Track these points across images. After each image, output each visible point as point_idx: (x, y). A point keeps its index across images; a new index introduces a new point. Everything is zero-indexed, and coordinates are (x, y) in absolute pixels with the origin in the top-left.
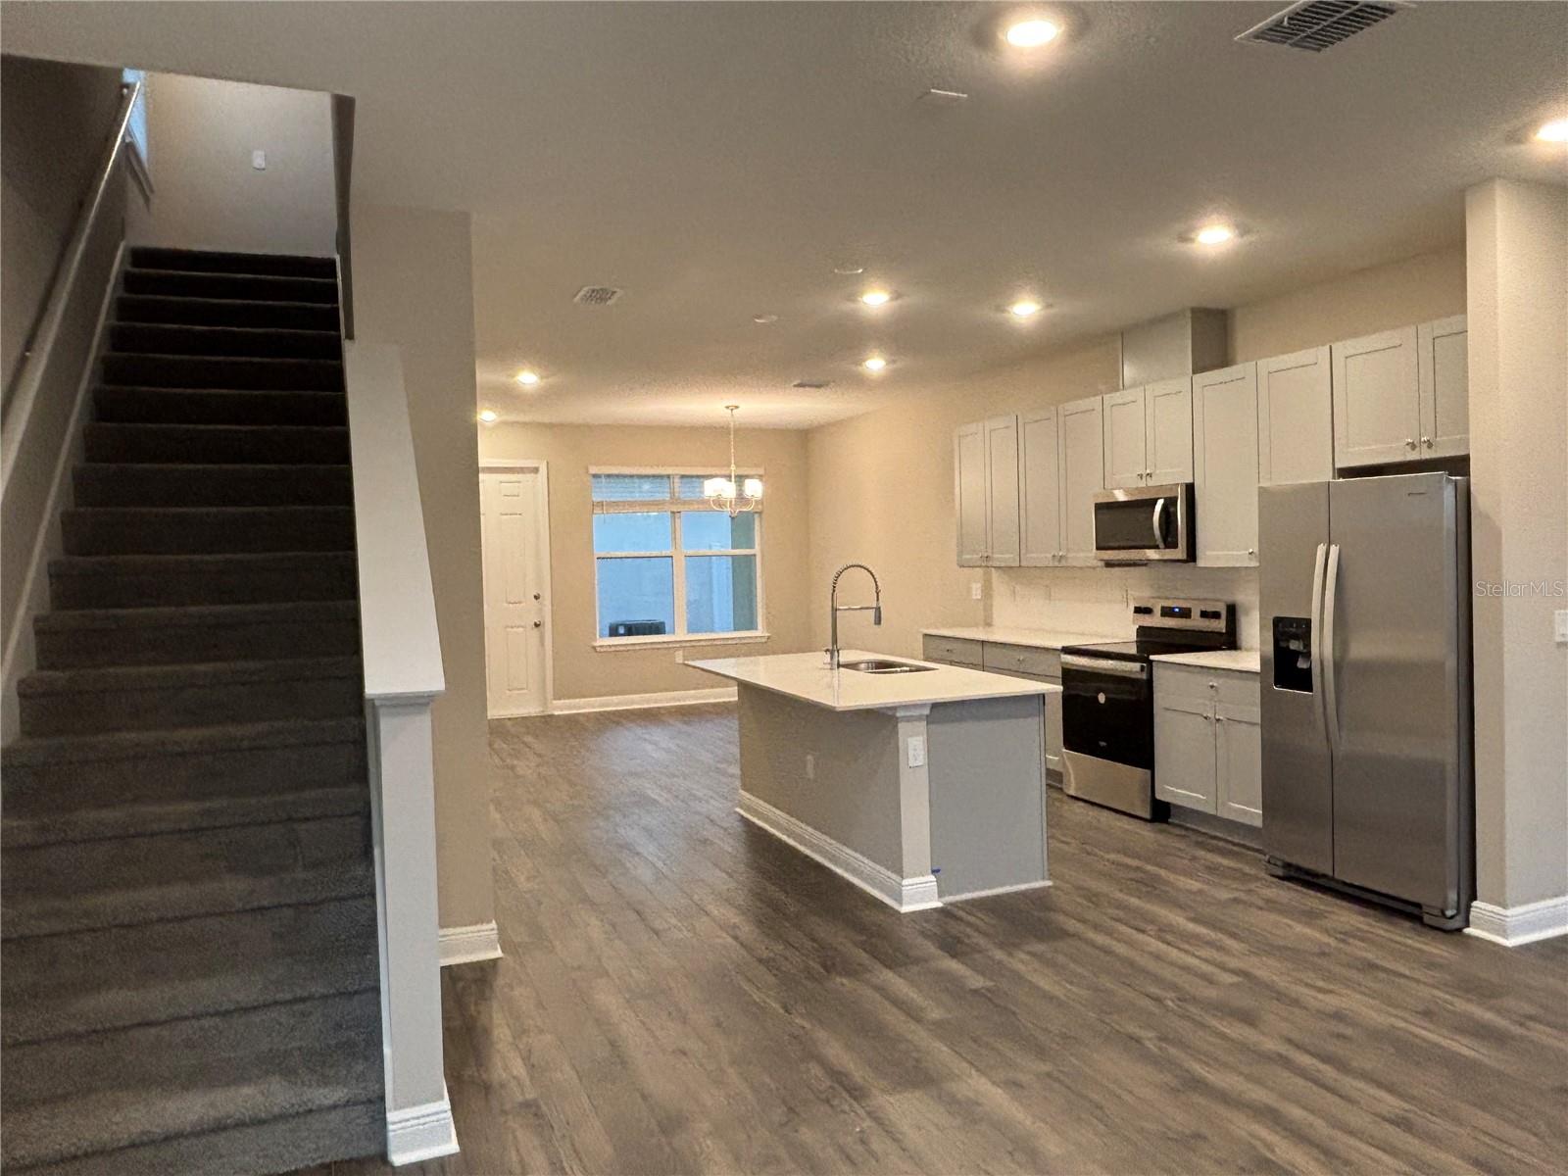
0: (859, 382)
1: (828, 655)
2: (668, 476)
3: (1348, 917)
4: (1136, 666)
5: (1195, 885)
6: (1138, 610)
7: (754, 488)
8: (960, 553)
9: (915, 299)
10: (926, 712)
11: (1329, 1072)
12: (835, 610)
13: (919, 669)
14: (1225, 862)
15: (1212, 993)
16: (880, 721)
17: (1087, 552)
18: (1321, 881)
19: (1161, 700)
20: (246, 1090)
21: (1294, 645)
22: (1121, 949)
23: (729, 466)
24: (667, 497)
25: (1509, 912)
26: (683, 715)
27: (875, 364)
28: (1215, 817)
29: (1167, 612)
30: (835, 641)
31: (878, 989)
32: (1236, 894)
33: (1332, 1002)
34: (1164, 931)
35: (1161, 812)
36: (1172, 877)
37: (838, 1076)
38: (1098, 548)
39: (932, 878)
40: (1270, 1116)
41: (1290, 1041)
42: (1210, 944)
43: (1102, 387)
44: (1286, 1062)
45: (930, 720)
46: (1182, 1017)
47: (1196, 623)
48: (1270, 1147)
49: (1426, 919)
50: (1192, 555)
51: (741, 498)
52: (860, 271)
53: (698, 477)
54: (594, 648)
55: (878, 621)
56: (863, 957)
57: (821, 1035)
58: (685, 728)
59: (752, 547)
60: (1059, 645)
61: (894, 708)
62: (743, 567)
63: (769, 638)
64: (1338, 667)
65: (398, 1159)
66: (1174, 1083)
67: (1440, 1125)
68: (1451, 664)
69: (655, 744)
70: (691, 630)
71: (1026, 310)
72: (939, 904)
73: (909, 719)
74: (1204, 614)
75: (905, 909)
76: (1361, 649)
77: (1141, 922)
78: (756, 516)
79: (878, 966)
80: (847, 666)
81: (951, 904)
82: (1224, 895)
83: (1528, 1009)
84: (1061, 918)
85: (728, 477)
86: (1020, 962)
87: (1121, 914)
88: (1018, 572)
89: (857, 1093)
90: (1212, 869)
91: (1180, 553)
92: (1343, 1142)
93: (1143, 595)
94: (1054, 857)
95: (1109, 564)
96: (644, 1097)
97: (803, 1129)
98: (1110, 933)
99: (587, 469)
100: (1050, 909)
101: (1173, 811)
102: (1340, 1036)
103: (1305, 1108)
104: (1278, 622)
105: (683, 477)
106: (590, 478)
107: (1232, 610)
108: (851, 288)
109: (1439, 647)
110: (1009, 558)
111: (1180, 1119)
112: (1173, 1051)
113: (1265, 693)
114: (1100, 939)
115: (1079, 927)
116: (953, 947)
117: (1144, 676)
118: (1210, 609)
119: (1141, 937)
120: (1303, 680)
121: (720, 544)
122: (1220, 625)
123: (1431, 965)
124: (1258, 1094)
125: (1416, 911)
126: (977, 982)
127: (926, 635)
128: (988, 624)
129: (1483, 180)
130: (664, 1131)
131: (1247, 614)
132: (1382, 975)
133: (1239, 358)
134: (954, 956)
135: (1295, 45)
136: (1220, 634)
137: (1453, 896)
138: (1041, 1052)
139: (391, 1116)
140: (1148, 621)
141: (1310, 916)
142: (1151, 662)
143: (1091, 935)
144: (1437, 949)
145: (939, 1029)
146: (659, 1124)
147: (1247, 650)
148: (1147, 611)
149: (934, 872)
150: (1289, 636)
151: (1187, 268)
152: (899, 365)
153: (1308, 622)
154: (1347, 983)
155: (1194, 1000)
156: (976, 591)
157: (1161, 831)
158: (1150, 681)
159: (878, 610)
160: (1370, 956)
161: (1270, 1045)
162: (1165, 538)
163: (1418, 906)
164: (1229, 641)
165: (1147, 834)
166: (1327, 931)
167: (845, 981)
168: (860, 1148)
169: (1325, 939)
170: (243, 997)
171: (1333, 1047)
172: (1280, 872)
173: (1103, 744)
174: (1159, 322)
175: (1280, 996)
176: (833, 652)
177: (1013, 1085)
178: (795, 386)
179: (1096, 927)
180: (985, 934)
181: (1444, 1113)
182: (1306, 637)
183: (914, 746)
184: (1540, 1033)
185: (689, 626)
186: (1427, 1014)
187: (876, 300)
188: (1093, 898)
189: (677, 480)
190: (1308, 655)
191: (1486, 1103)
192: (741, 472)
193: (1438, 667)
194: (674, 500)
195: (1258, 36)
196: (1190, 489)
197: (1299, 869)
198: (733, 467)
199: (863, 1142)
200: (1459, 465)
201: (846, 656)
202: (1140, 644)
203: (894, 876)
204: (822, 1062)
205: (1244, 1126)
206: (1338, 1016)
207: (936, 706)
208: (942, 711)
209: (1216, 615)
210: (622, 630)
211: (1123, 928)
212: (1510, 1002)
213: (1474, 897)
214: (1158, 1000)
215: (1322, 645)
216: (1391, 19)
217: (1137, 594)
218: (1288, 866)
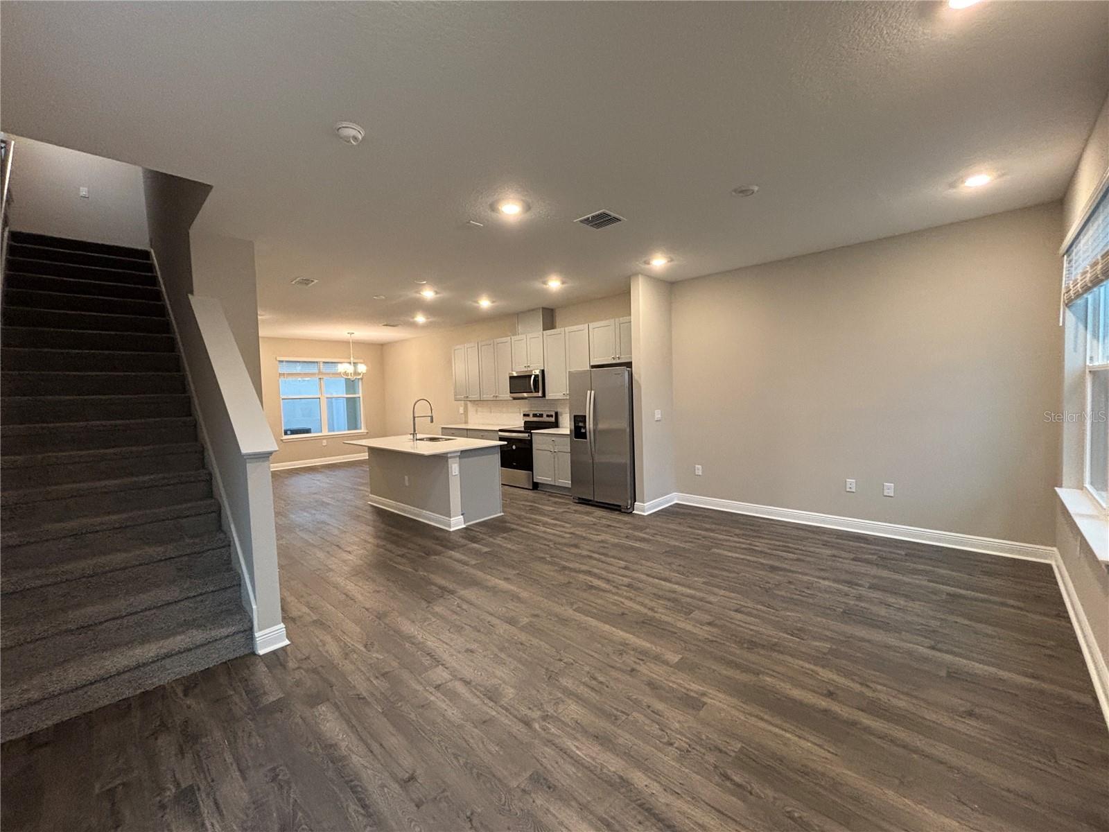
0: (414, 325)
1: (412, 436)
2: (317, 362)
3: (599, 512)
4: (527, 435)
5: (551, 509)
6: (524, 415)
7: (362, 368)
8: (455, 395)
9: (445, 295)
10: (459, 454)
11: (603, 558)
12: (414, 418)
13: (449, 439)
14: (560, 500)
15: (564, 541)
16: (442, 458)
17: (506, 394)
18: (590, 503)
19: (535, 446)
20: (179, 638)
21: (581, 424)
22: (533, 532)
23: (350, 358)
24: (317, 371)
25: (645, 505)
26: (329, 468)
27: (420, 319)
28: (555, 486)
29: (535, 415)
30: (415, 431)
31: (450, 558)
32: (565, 510)
33: (600, 538)
34: (545, 524)
35: (536, 486)
36: (543, 507)
37: (443, 588)
38: (511, 393)
39: (462, 517)
40: (589, 573)
41: (590, 551)
42: (561, 526)
43: (510, 334)
44: (591, 557)
45: (460, 457)
46: (556, 549)
47: (545, 419)
48: (591, 582)
49: (623, 510)
50: (544, 395)
51: (356, 373)
52: (425, 282)
53: (335, 363)
54: (282, 440)
55: (432, 421)
56: (441, 548)
57: (432, 576)
58: (331, 473)
59: (359, 394)
60: (498, 429)
61: (447, 453)
62: (352, 404)
63: (367, 433)
64: (594, 431)
65: (261, 652)
66: (559, 569)
67: (635, 567)
68: (628, 430)
69: (319, 480)
70: (329, 431)
71: (485, 303)
72: (464, 526)
73: (451, 457)
74: (548, 416)
75: (452, 530)
76: (601, 426)
77: (537, 522)
78: (360, 381)
79: (447, 550)
80: (419, 440)
81: (469, 526)
82: (561, 510)
83: (654, 532)
84: (508, 525)
85: (350, 363)
86: (499, 541)
87: (529, 521)
88: (479, 402)
89: (452, 592)
90: (555, 503)
91: (540, 394)
92: (610, 576)
93: (526, 410)
94: (504, 506)
95: (514, 399)
96: (367, 610)
97: (435, 608)
98: (527, 527)
99: (276, 358)
100: (506, 522)
101: (539, 486)
102: (604, 547)
103: (598, 569)
104: (575, 416)
105: (324, 362)
106: (277, 362)
107: (557, 414)
108: (418, 288)
109: (625, 425)
110: (476, 397)
111: (562, 579)
112: (555, 559)
113: (571, 441)
114: (525, 530)
115: (515, 527)
116: (474, 540)
117: (529, 438)
118: (549, 414)
119: (538, 527)
120: (584, 436)
121: (341, 393)
122: (553, 419)
123: (626, 523)
124: (584, 568)
125: (618, 508)
126: (486, 549)
127: (443, 428)
128: (466, 422)
129: (636, 274)
130: (380, 619)
131: (561, 415)
132: (612, 528)
133: (557, 325)
134: (474, 542)
135: (591, 226)
136: (552, 422)
137: (629, 502)
138: (514, 568)
139: (257, 635)
140: (528, 419)
141: (588, 514)
142: (531, 433)
143: (522, 529)
144: (626, 518)
145: (474, 566)
146: (376, 616)
147: (562, 427)
148: (528, 415)
149: (462, 514)
150: (579, 421)
151: (545, 293)
152: (430, 320)
153: (585, 416)
154: (603, 531)
155: (559, 544)
156: (461, 411)
157: (536, 493)
158: (530, 442)
159: (432, 417)
160: (608, 523)
161: (585, 553)
162: (535, 390)
163: (620, 506)
164: (556, 425)
165: (531, 493)
166: (594, 518)
167: (436, 557)
168: (458, 609)
169: (594, 520)
170: (169, 598)
171: (602, 550)
172: (577, 501)
173: (515, 464)
174: (532, 311)
175: (585, 538)
176: (414, 434)
177: (507, 579)
178: (384, 325)
179: (524, 526)
180: (484, 534)
181: (637, 563)
182: (585, 422)
183: (454, 468)
184: (659, 538)
185: (328, 429)
186: (627, 537)
187: (428, 294)
188: (519, 517)
189: (321, 364)
190: (585, 427)
191: (648, 559)
192: (356, 361)
193: (625, 430)
194: (320, 373)
195: (581, 221)
196: (543, 371)
197: (583, 499)
198: (352, 359)
199: (459, 607)
200: (629, 365)
201: (419, 436)
202: (525, 427)
203: (447, 518)
204: (435, 585)
205: (582, 577)
206: (602, 541)
207: (462, 452)
208: (465, 454)
209: (552, 416)
210: (289, 432)
211: (531, 525)
212: (648, 530)
213: (635, 501)
214: (548, 546)
215: (590, 424)
216: (619, 222)
217: (524, 410)
218: (579, 498)
